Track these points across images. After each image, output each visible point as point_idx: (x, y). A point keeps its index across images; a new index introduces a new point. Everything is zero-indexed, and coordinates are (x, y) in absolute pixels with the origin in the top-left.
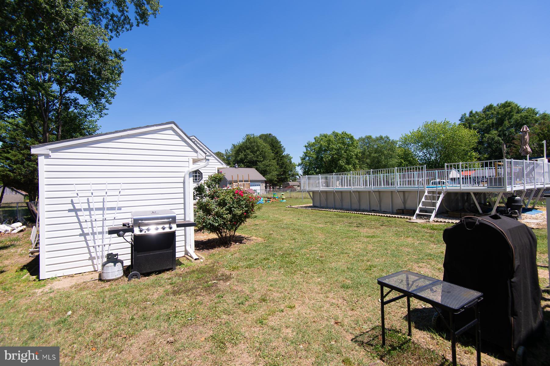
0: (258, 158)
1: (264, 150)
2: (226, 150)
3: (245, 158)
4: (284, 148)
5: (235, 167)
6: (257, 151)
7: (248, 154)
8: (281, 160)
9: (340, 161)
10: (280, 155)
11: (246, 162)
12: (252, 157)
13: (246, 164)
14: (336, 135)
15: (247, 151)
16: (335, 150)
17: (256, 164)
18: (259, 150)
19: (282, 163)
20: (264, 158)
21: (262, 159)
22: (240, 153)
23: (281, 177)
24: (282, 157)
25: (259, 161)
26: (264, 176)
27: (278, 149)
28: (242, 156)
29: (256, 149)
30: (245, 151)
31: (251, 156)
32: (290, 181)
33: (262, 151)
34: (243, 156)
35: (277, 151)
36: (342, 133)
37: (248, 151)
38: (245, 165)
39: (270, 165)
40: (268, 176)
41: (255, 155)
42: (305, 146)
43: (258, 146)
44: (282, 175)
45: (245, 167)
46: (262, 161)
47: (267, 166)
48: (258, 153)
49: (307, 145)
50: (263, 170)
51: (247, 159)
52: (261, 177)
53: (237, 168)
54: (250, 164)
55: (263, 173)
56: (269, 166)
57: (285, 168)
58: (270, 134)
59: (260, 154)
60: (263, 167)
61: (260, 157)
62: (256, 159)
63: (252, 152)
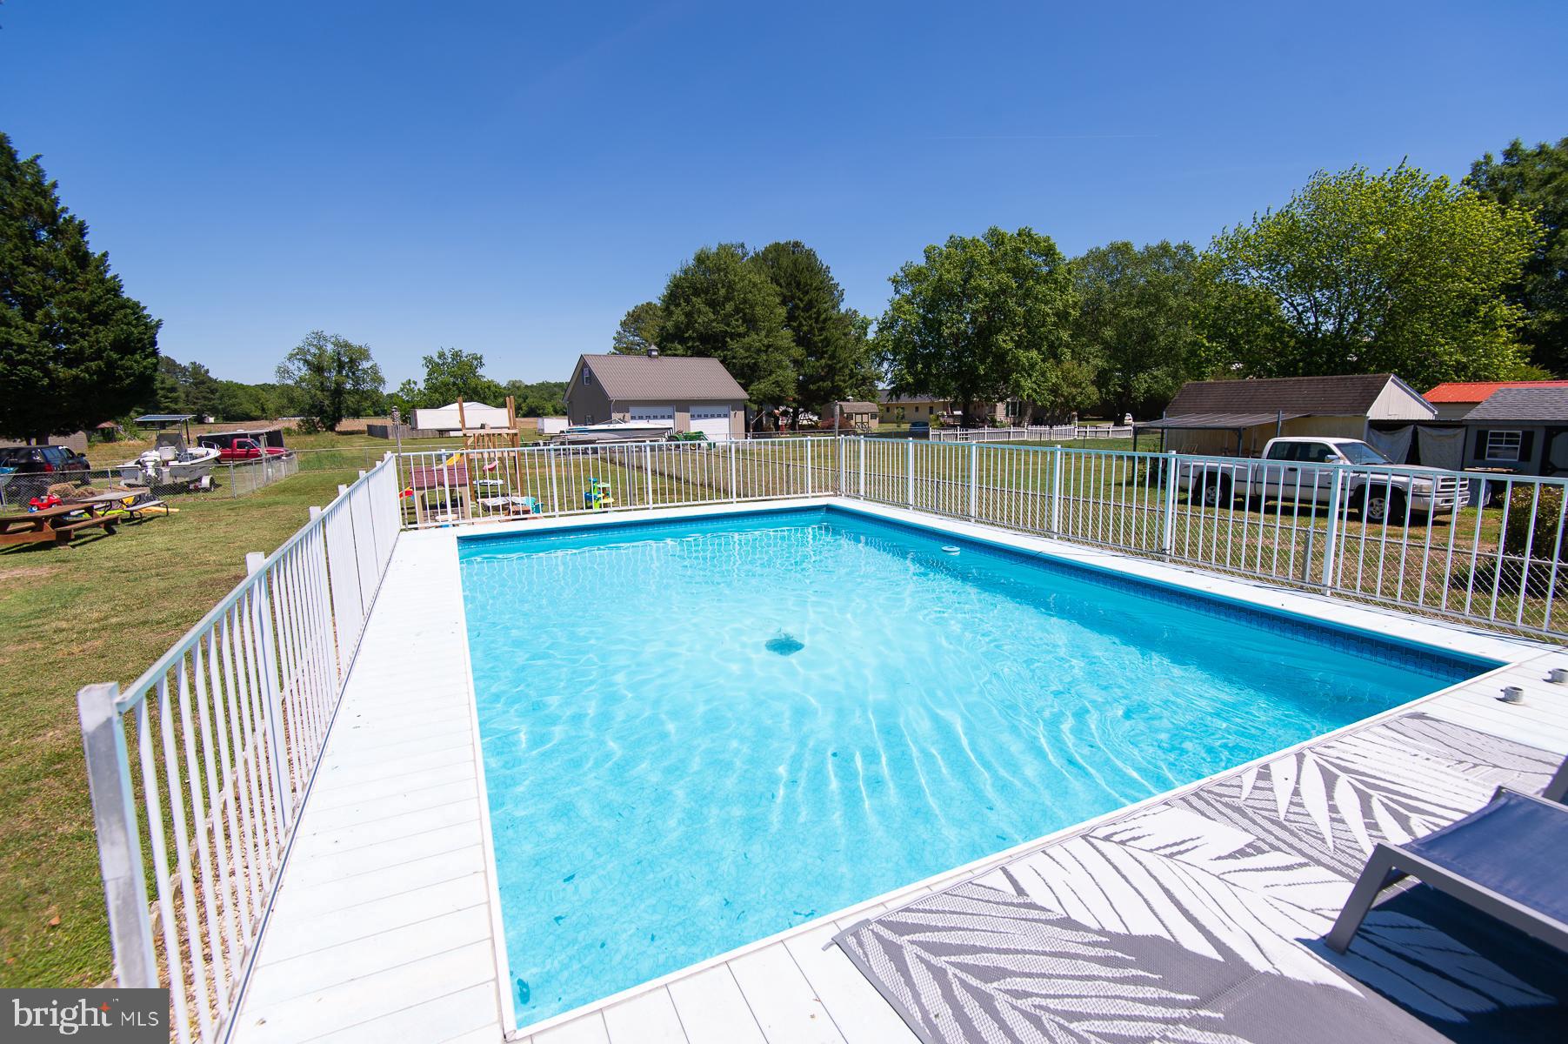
0: (728, 325)
1: (750, 296)
3: (688, 323)
4: (840, 288)
5: (650, 356)
6: (726, 299)
7: (699, 312)
8: (822, 329)
9: (1000, 337)
10: (819, 314)
11: (690, 338)
12: (712, 321)
13: (690, 344)
14: (996, 238)
15: (694, 299)
16: (986, 295)
17: (724, 346)
18: (733, 298)
19: (822, 341)
20: (751, 323)
21: (742, 330)
22: (672, 308)
24: (825, 321)
25: (732, 336)
26: (745, 387)
27: (813, 294)
28: (679, 316)
29: (722, 292)
30: (688, 301)
31: (705, 317)
32: (848, 400)
33: (745, 301)
34: (682, 318)
35: (810, 301)
36: (1019, 235)
37: (698, 302)
38: (689, 348)
39: (769, 346)
40: (761, 386)
41: (718, 313)
42: (895, 281)
43: (730, 287)
44: (823, 379)
45: (689, 353)
46: (744, 335)
47: (759, 351)
48: (729, 307)
49: (899, 274)
50: (748, 365)
51: (694, 329)
52: (734, 390)
53: (655, 357)
54: (705, 344)
55: (745, 374)
56: (766, 351)
57: (832, 357)
58: (796, 244)
59: (737, 310)
60: (748, 354)
61: (737, 321)
62: (723, 327)
63: (713, 304)
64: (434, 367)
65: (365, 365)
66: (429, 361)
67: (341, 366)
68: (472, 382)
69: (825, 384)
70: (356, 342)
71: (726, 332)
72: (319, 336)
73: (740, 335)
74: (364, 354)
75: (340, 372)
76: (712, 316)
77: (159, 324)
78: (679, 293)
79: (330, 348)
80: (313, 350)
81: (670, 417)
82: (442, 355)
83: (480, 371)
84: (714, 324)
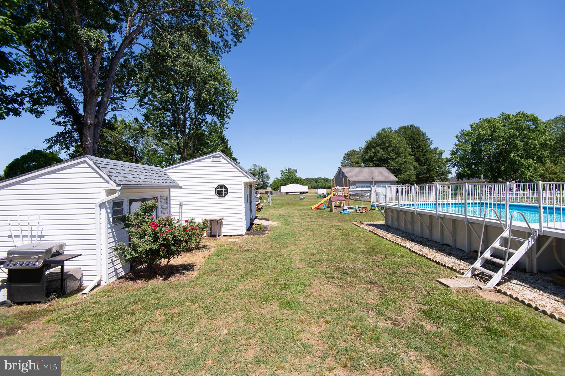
1: (397, 145)
2: (360, 148)
3: (374, 156)
4: (431, 140)
5: (362, 167)
6: (389, 147)
7: (378, 152)
8: (424, 155)
9: (512, 155)
10: (423, 149)
13: (375, 163)
14: (506, 117)
15: (377, 148)
16: (503, 139)
17: (388, 163)
18: (391, 146)
19: (424, 159)
20: (398, 154)
21: (394, 157)
22: (369, 151)
23: (424, 176)
24: (425, 152)
25: (391, 159)
26: (396, 176)
27: (420, 143)
28: (371, 153)
29: (387, 144)
31: (381, 153)
32: (436, 181)
33: (396, 147)
34: (372, 154)
35: (419, 145)
36: (517, 114)
37: (378, 148)
38: (374, 164)
39: (405, 162)
40: (402, 176)
41: (386, 151)
43: (390, 143)
44: (425, 173)
45: (374, 166)
46: (395, 159)
47: (401, 164)
48: (390, 149)
50: (396, 169)
51: (376, 158)
52: (393, 178)
53: (364, 167)
54: (381, 162)
55: (396, 172)
56: (404, 164)
57: (429, 165)
58: (412, 126)
59: (393, 150)
60: (397, 165)
61: (393, 154)
62: (387, 156)
63: (383, 149)
64: (283, 173)
65: (265, 173)
66: (282, 171)
67: (259, 174)
68: (294, 178)
69: (426, 175)
70: (264, 167)
71: (389, 158)
72: (255, 165)
73: (393, 159)
74: (265, 170)
75: (259, 176)
76: (383, 153)
78: (370, 146)
79: (257, 169)
80: (253, 169)
81: (369, 187)
82: (286, 170)
83: (296, 174)
84: (384, 155)
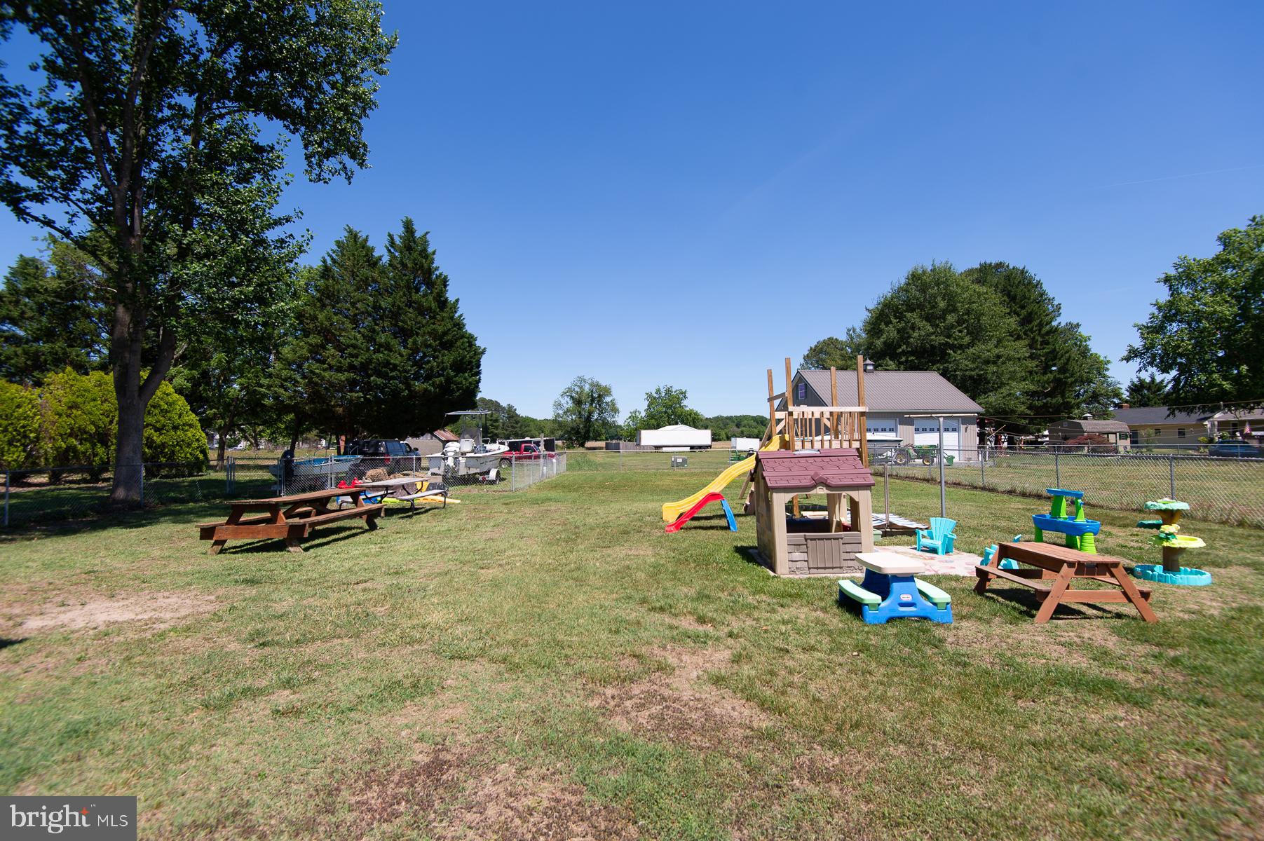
0: (949, 337)
1: (974, 306)
2: (849, 330)
3: (902, 338)
4: (1056, 303)
5: (865, 370)
6: (945, 312)
7: (913, 327)
8: (1046, 343)
10: (1041, 325)
11: (904, 353)
12: (929, 335)
13: (903, 359)
15: (908, 315)
17: (944, 357)
18: (955, 310)
19: (1047, 354)
20: (977, 333)
21: (967, 340)
22: (883, 326)
23: (1045, 404)
24: (1048, 333)
25: (953, 347)
26: (974, 399)
27: (1034, 307)
28: (890, 332)
29: (942, 305)
30: (900, 317)
31: (922, 331)
32: (1086, 418)
33: (968, 312)
34: (894, 335)
35: (1030, 314)
37: (913, 317)
38: (901, 363)
39: (998, 357)
41: (937, 326)
42: (1167, 280)
43: (950, 298)
44: (1050, 394)
45: (902, 367)
46: (968, 346)
47: (987, 362)
48: (951, 318)
49: (1172, 272)
50: (971, 377)
51: (908, 344)
52: (963, 403)
53: (871, 371)
54: (921, 358)
55: (971, 385)
56: (995, 363)
57: (1062, 371)
59: (961, 322)
60: (973, 366)
61: (960, 331)
62: (942, 339)
63: (929, 318)
64: (652, 400)
65: (608, 399)
66: (649, 396)
67: (593, 400)
68: (679, 411)
69: (1054, 401)
70: (603, 383)
71: (947, 342)
72: (582, 379)
73: (961, 347)
74: (607, 391)
75: (591, 404)
76: (930, 329)
77: (483, 353)
78: (881, 317)
79: (587, 388)
80: (577, 389)
81: (891, 430)
82: (658, 391)
83: (684, 403)
84: (933, 337)
